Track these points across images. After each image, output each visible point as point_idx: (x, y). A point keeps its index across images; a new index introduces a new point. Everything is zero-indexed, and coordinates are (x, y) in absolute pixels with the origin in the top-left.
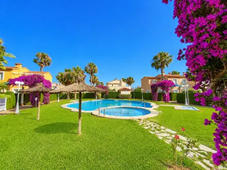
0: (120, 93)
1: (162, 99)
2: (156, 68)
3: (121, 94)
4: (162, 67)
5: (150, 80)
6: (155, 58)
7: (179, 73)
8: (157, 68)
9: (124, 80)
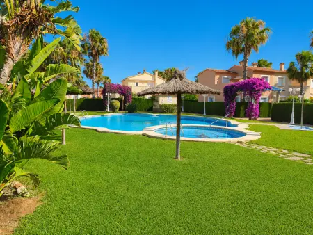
0: (158, 101)
1: (242, 113)
2: (233, 52)
3: (160, 103)
4: (246, 50)
5: (217, 77)
6: (235, 32)
7: (271, 64)
8: (236, 53)
9: (160, 74)
